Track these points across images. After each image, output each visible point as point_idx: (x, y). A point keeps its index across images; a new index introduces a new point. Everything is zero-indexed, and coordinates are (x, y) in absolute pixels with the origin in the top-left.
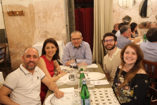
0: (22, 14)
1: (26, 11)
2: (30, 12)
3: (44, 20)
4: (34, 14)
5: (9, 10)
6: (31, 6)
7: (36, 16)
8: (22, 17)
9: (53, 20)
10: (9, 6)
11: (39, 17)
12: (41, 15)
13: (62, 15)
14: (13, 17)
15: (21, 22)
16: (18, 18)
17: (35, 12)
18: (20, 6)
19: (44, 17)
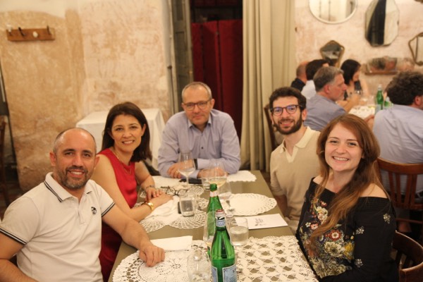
0: (46, 36)
1: (59, 29)
2: (70, 31)
3: (107, 52)
4: (80, 37)
5: (11, 26)
6: (72, 15)
7: (86, 43)
8: (48, 46)
9: (132, 53)
10: (12, 15)
11: (95, 44)
12: (100, 39)
13: (156, 39)
14: (22, 45)
15: (44, 60)
16: (35, 48)
17: (84, 31)
18: (43, 15)
19: (107, 46)
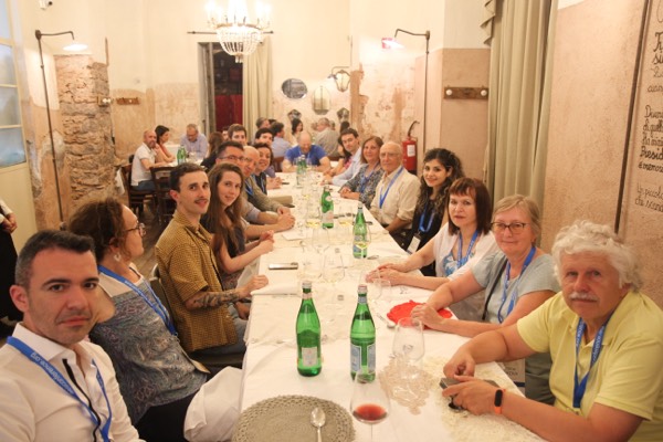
0: (136, 102)
1: (143, 98)
2: (149, 100)
3: (168, 111)
4: (154, 103)
5: (118, 97)
6: (150, 92)
7: (157, 105)
8: (136, 107)
10: (120, 91)
11: (161, 107)
12: (165, 104)
13: (196, 105)
14: (123, 106)
15: (134, 114)
16: (130, 108)
17: (156, 99)
18: (134, 92)
19: (168, 108)
